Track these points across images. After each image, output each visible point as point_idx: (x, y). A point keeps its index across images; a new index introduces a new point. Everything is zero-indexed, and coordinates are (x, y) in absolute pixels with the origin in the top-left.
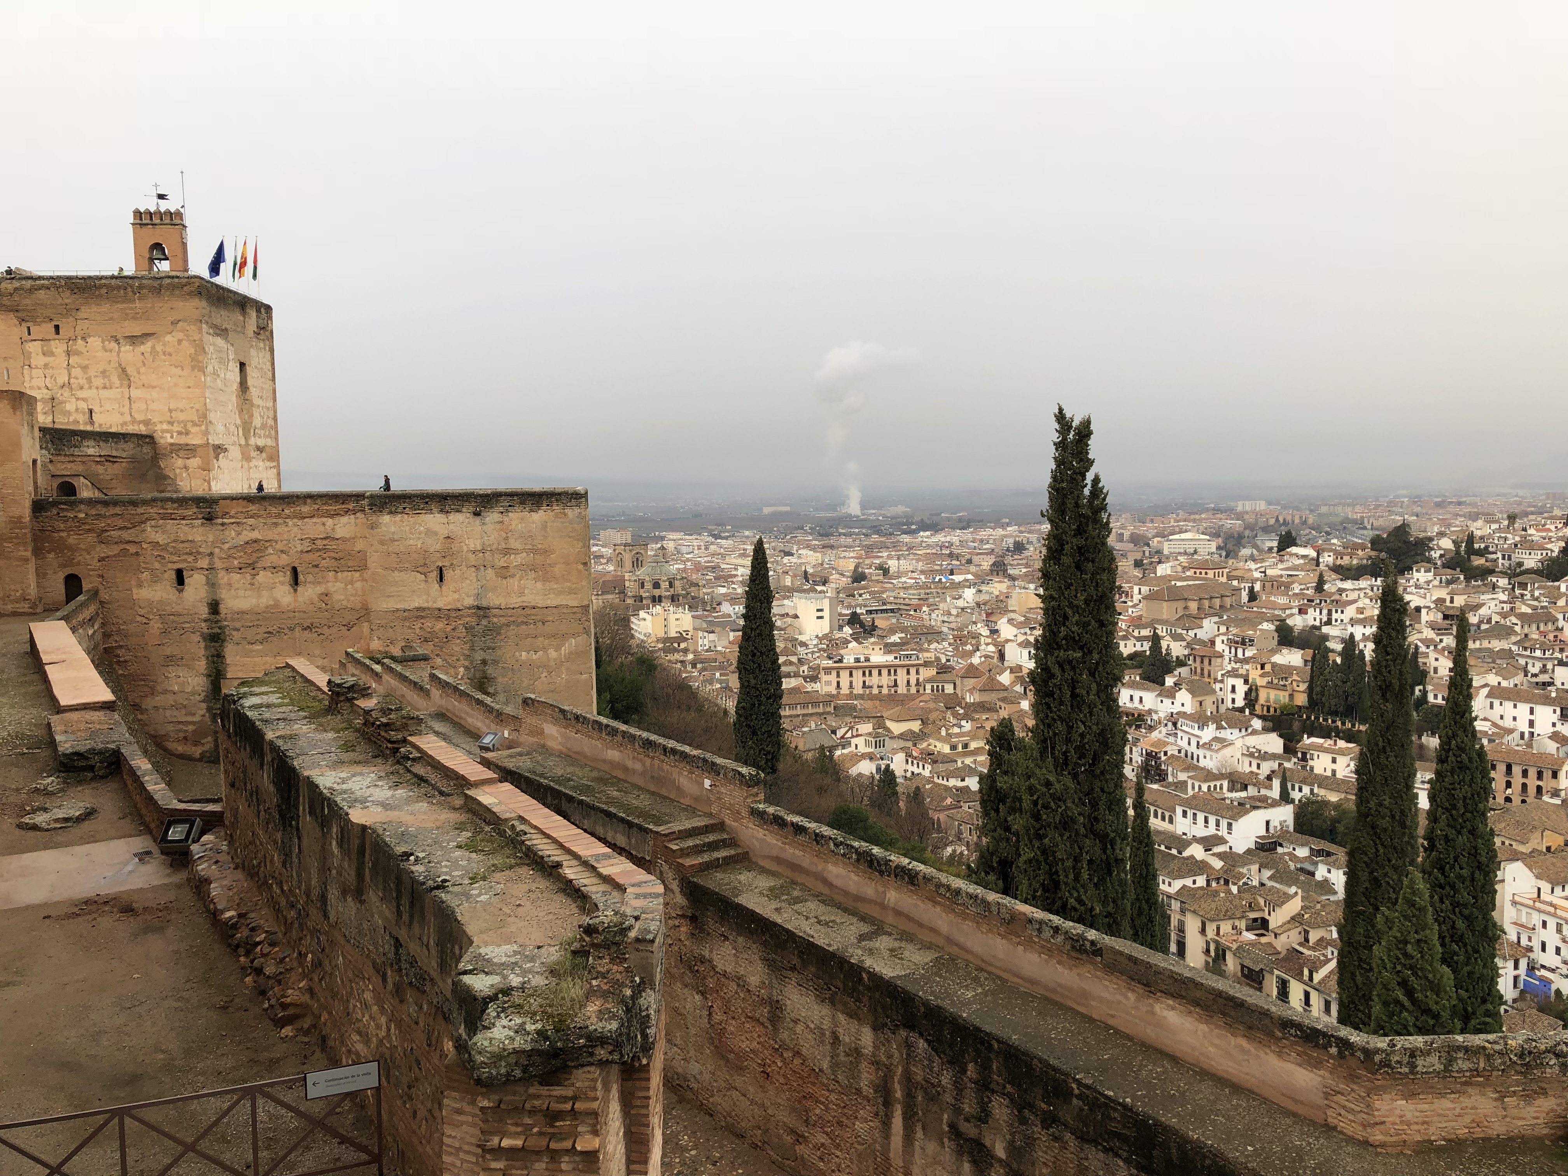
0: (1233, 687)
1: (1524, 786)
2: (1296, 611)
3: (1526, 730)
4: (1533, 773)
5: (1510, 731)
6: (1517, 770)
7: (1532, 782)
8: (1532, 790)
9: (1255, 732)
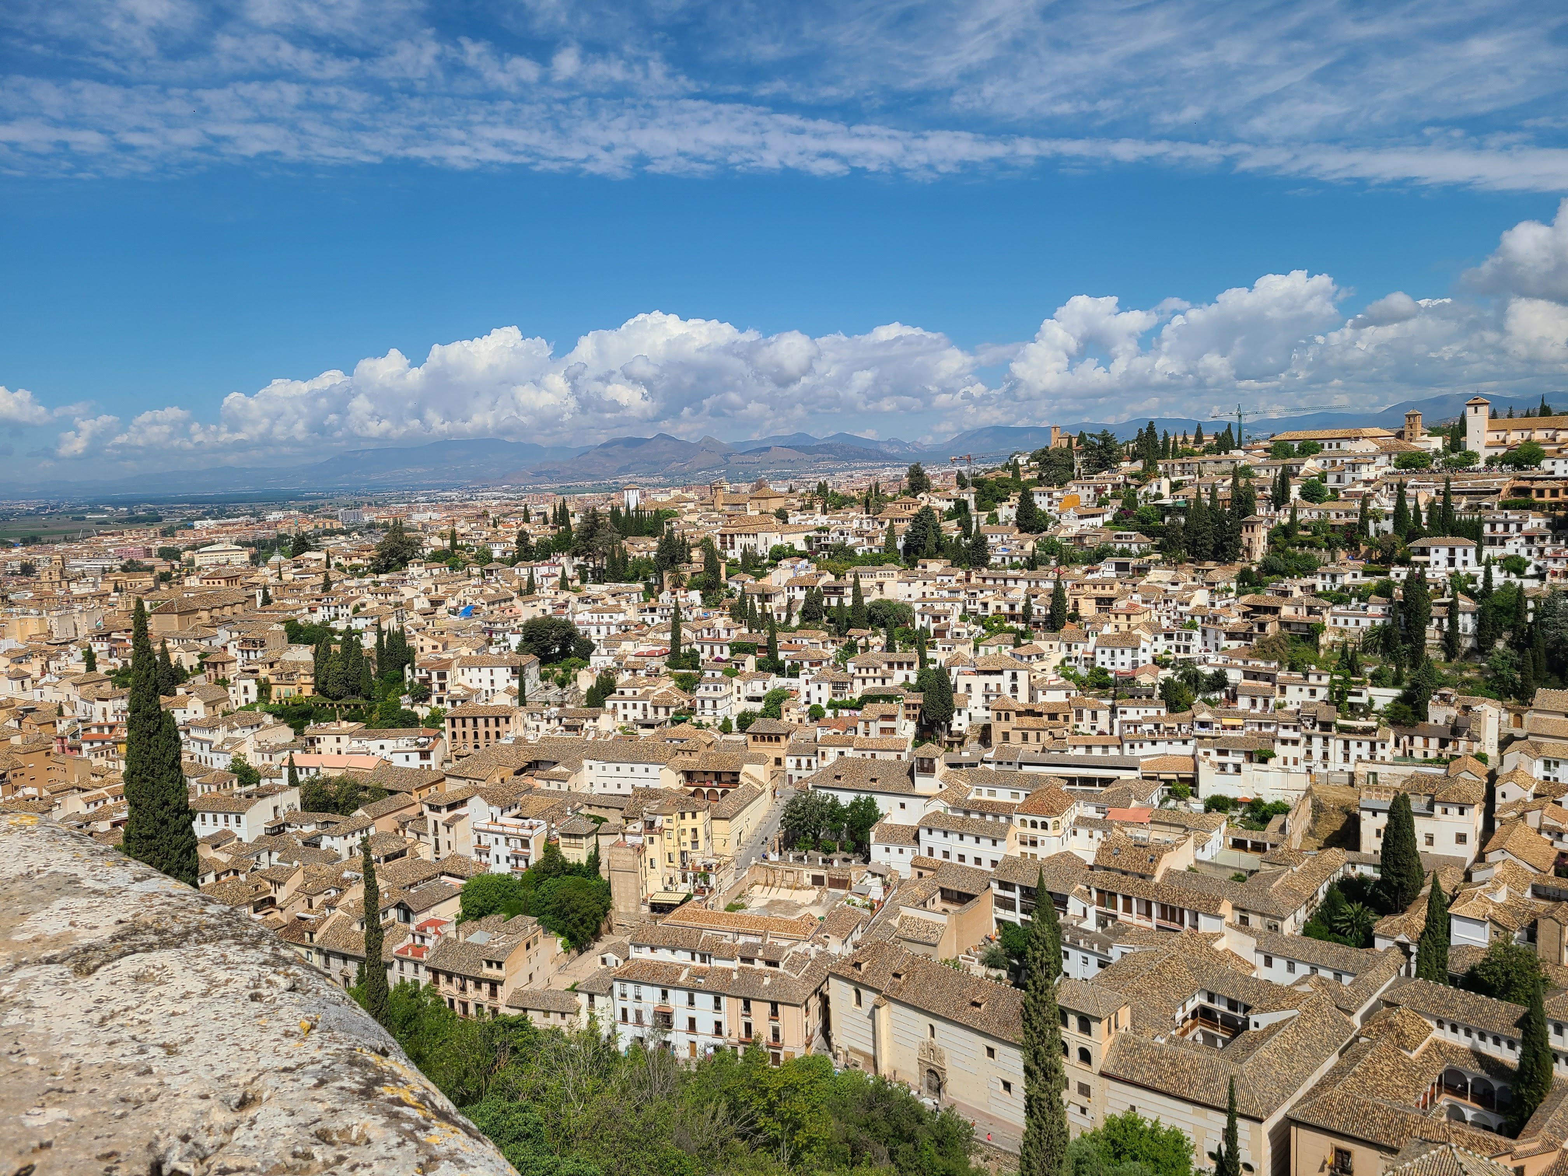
0: (246, 688)
1: (487, 733)
2: (306, 610)
3: (489, 688)
4: (492, 721)
5: (478, 692)
6: (481, 722)
7: (492, 729)
8: (493, 735)
9: (267, 727)
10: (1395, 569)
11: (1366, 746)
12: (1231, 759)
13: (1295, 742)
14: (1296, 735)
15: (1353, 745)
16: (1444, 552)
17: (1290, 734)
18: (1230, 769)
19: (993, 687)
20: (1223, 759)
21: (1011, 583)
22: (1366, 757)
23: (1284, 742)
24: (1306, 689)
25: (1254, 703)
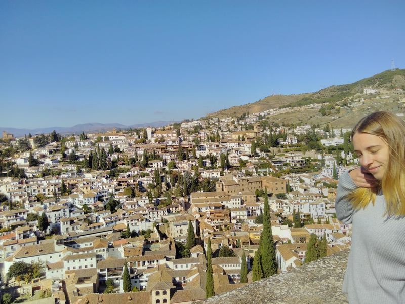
10: (147, 169)
11: (162, 212)
12: (134, 222)
13: (146, 215)
14: (146, 213)
15: (159, 212)
16: (156, 163)
17: (144, 213)
18: (134, 224)
19: (57, 215)
20: (132, 222)
21: (39, 183)
22: (162, 215)
23: (144, 215)
24: (143, 201)
25: (132, 207)
